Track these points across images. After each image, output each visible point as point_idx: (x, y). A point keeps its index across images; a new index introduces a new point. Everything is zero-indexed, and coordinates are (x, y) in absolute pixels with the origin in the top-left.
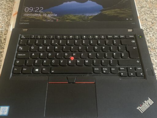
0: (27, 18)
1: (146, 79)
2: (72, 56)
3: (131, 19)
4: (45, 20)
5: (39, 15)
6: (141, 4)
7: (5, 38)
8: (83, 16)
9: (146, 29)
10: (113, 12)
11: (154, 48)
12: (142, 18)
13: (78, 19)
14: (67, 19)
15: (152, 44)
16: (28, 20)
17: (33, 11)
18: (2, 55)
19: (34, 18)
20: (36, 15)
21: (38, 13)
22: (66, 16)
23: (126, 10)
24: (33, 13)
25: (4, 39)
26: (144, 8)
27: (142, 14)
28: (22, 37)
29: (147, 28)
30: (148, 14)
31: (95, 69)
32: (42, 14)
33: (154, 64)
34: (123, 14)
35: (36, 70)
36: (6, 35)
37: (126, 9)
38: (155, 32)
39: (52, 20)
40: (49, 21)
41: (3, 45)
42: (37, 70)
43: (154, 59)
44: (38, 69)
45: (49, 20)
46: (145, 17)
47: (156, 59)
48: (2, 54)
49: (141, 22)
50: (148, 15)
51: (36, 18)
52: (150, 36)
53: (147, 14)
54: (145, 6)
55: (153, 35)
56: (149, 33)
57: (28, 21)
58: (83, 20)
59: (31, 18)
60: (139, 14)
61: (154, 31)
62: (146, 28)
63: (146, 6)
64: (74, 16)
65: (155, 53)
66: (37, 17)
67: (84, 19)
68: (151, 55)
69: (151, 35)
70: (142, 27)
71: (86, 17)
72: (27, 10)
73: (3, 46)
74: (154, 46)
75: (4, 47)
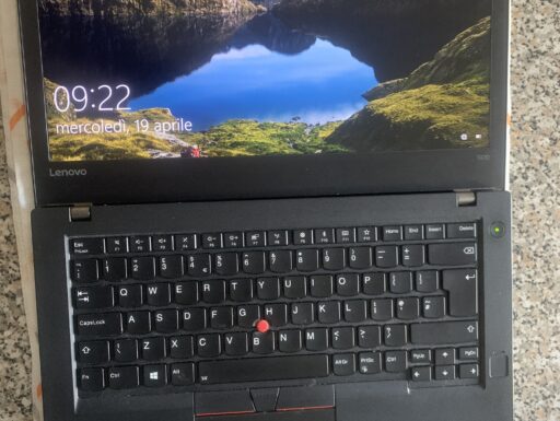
0: (73, 144)
1: (484, 387)
2: (264, 316)
3: (478, 136)
4: (146, 154)
5: (118, 128)
6: (530, 36)
7: (7, 233)
8: (294, 126)
9: (523, 171)
10: (415, 104)
11: (532, 254)
12: (520, 113)
13: (276, 141)
14: (235, 145)
15: (531, 240)
16: (77, 153)
17: (89, 104)
18: (19, 306)
19: (102, 141)
20: (106, 125)
21: (114, 116)
22: (228, 128)
23: (468, 90)
24: (92, 114)
25: (8, 238)
26: (538, 62)
27: (524, 96)
28: (78, 248)
29: (528, 168)
30: (547, 94)
31: (337, 362)
32: (129, 121)
33: (520, 315)
34: (452, 109)
35: (152, 377)
36: (8, 220)
37: (467, 86)
38: (554, 185)
39: (174, 150)
40: (163, 155)
41: (11, 264)
42: (154, 376)
43: (524, 298)
44: (156, 374)
45: (163, 150)
46: (534, 108)
47: (528, 298)
48: (18, 301)
49: (512, 138)
50: (547, 101)
51: (109, 144)
52: (533, 205)
53: (542, 96)
54: (543, 49)
55: (542, 201)
56: (533, 189)
57: (78, 159)
58: (295, 147)
59: (87, 143)
60: (515, 92)
61: (549, 181)
62: (527, 164)
63: (551, 48)
64: (263, 127)
65: (532, 273)
66: (112, 139)
67: (298, 142)
68: (518, 283)
69: (536, 201)
70: (513, 160)
71: (308, 131)
72: (65, 102)
73: (11, 272)
74: (533, 248)
75: (17, 274)
